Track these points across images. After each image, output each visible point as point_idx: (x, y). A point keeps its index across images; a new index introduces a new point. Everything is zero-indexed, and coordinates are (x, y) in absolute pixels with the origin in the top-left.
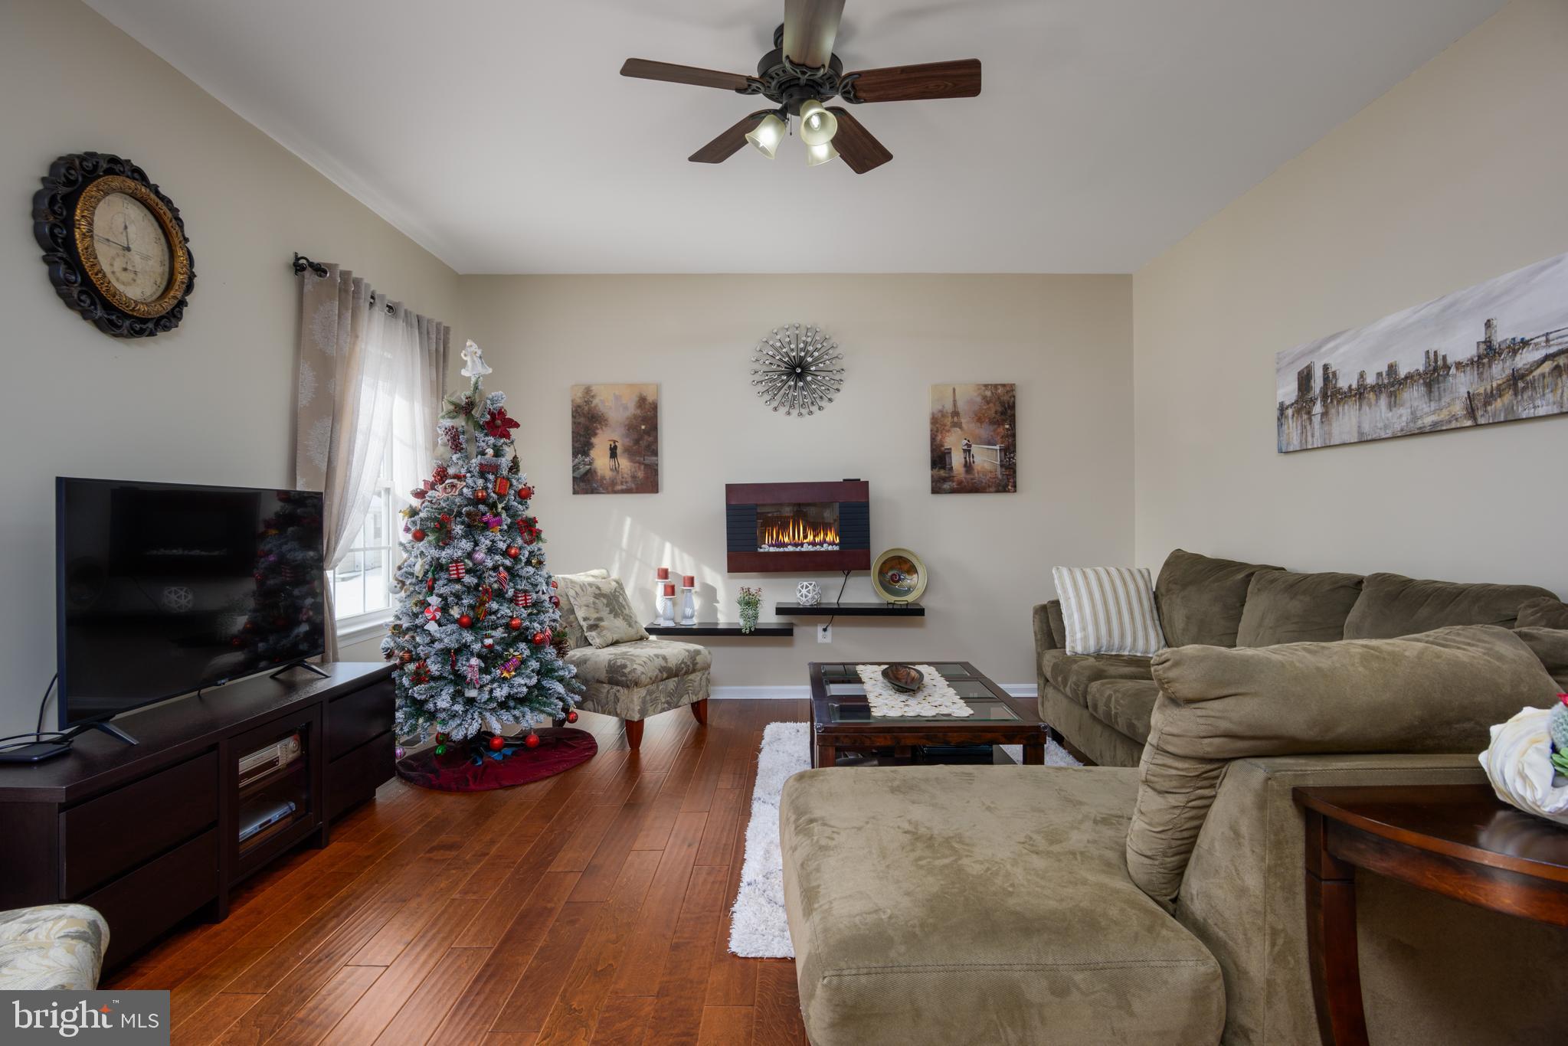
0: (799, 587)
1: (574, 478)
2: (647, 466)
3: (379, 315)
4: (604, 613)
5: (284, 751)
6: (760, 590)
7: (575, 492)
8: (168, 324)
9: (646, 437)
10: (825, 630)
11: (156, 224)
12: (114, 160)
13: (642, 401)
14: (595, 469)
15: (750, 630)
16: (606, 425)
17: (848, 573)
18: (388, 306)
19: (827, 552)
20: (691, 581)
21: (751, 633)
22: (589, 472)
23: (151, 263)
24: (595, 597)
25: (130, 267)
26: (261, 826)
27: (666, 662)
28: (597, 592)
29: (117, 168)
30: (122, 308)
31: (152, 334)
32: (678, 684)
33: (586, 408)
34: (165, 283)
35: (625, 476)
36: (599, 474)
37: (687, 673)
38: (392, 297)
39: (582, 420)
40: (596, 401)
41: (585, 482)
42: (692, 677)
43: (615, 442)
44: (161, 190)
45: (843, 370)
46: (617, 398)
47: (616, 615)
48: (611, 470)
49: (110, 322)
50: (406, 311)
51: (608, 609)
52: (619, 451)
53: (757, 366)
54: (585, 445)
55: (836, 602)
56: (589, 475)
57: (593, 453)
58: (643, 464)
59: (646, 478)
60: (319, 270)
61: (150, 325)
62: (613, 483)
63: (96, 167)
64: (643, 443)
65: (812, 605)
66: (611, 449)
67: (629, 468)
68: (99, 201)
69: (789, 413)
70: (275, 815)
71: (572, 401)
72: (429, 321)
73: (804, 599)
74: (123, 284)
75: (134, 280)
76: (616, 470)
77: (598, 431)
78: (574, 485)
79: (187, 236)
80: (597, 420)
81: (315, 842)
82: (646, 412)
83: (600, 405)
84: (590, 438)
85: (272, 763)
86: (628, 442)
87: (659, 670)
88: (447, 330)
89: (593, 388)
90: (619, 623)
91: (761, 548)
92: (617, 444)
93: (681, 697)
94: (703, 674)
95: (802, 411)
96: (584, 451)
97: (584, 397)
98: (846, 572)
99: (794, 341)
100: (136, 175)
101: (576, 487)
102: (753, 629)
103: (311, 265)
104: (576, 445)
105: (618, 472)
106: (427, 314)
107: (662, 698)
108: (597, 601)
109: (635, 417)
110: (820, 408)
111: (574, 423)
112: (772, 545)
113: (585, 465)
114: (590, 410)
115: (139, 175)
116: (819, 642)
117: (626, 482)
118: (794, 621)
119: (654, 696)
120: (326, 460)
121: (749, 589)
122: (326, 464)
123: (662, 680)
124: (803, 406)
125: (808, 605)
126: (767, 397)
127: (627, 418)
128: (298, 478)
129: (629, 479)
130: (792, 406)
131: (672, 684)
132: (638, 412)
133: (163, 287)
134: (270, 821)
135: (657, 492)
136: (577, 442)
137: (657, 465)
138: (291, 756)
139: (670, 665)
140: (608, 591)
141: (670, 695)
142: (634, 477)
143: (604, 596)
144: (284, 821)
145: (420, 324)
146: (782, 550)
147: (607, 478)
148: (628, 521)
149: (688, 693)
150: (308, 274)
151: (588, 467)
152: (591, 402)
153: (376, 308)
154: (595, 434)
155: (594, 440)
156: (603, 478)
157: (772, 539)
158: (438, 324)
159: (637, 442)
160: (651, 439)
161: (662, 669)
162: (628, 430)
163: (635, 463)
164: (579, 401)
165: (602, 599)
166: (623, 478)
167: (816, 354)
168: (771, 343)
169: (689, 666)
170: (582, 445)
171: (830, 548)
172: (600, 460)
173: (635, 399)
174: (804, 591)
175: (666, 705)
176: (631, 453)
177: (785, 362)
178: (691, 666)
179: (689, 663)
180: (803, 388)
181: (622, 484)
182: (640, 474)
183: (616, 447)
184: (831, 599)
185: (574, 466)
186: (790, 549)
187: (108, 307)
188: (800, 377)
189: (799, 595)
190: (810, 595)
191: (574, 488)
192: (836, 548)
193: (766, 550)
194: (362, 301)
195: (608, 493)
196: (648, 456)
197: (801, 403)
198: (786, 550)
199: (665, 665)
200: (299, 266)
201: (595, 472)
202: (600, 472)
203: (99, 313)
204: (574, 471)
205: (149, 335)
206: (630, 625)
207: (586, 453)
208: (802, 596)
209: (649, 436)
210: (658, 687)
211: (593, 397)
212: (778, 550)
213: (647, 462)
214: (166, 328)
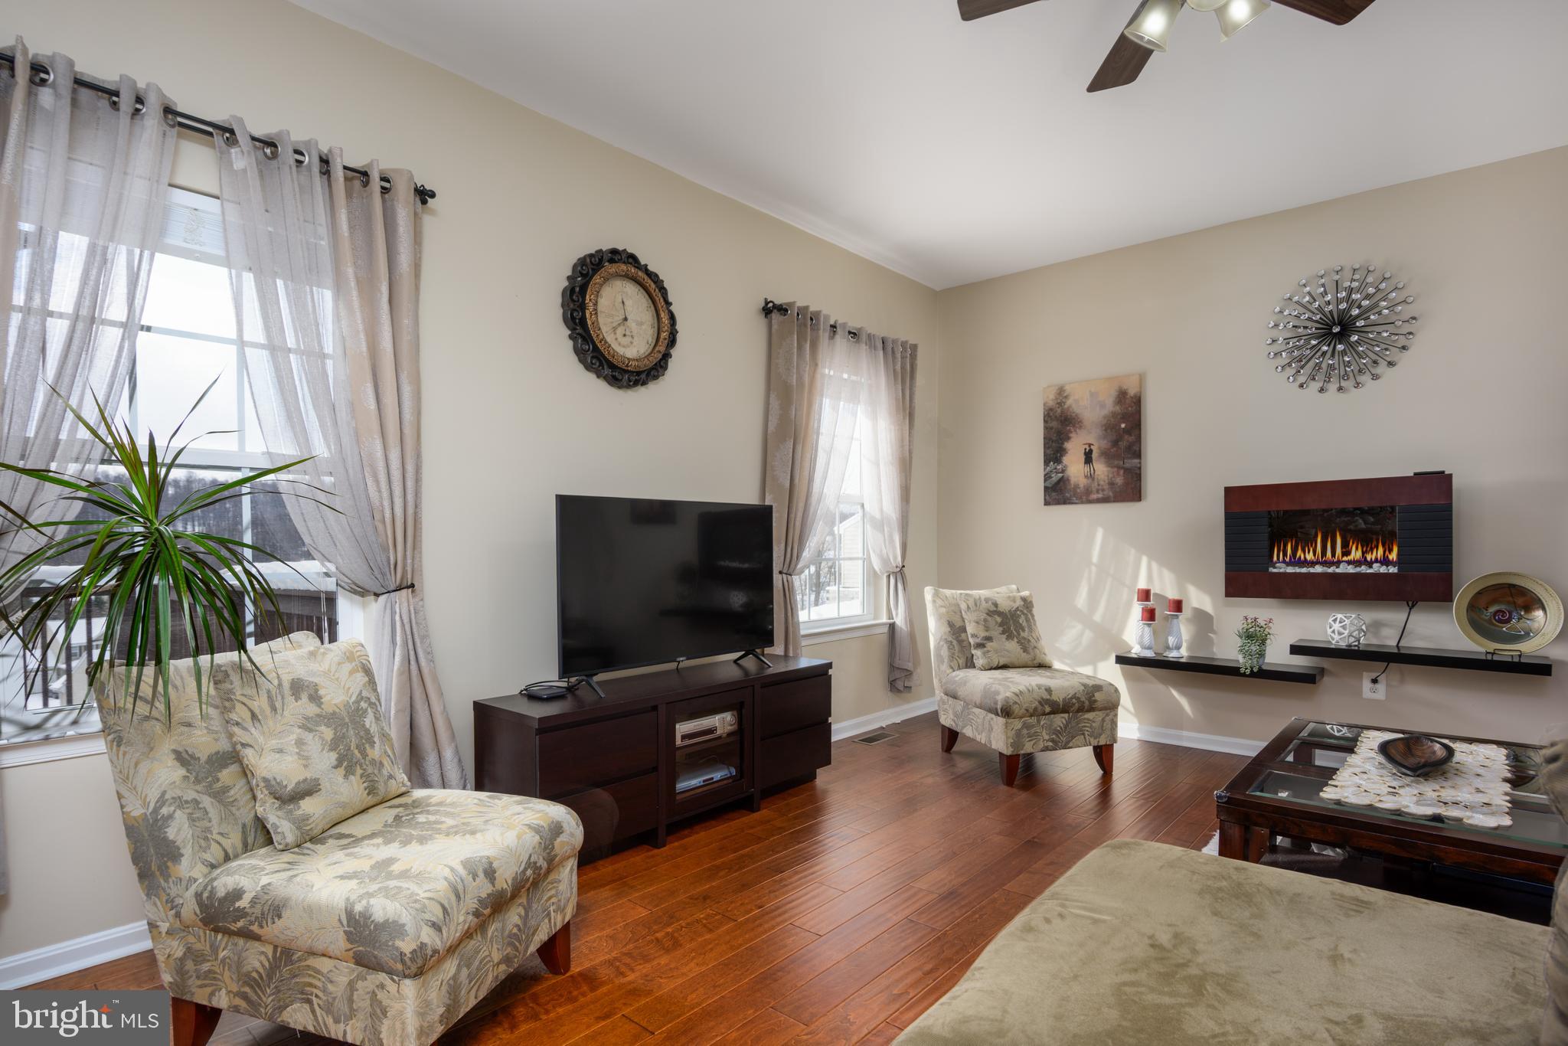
0: (1330, 621)
1: (1046, 489)
2: (1127, 471)
3: (841, 342)
4: (996, 632)
5: (722, 722)
6: (1270, 621)
7: (1047, 503)
8: (656, 374)
9: (1126, 437)
10: (1375, 681)
11: (647, 296)
12: (614, 252)
13: (1122, 396)
14: (1068, 476)
15: (1252, 671)
16: (1080, 427)
17: (1413, 606)
18: (850, 333)
19: (1377, 576)
20: (1178, 606)
21: (1253, 675)
22: (1061, 480)
23: (644, 327)
24: (987, 614)
25: (628, 333)
26: (704, 781)
27: (1050, 695)
28: (993, 608)
29: (616, 258)
30: (620, 365)
31: (644, 383)
32: (1068, 722)
33: (1059, 411)
34: (654, 341)
35: (1102, 483)
36: (1072, 482)
37: (1081, 709)
38: (854, 324)
39: (1054, 424)
40: (1069, 402)
41: (1058, 492)
42: (1090, 715)
43: (1090, 445)
44: (650, 268)
45: (1414, 318)
46: (1093, 395)
47: (1010, 637)
48: (1086, 477)
49: (614, 377)
50: (869, 335)
51: (1001, 629)
52: (1095, 455)
53: (1275, 333)
54: (1057, 451)
55: (1395, 644)
56: (1062, 483)
57: (1066, 460)
58: (1123, 468)
59: (1126, 484)
60: (782, 309)
61: (643, 376)
62: (1088, 491)
63: (601, 260)
64: (1123, 444)
65: (1350, 646)
66: (1085, 453)
67: (1106, 474)
68: (601, 285)
69: (1322, 390)
70: (717, 775)
71: (1044, 405)
72: (894, 341)
73: (1336, 637)
74: (624, 347)
75: (632, 343)
76: (1091, 477)
77: (1071, 435)
78: (1045, 496)
79: (670, 300)
80: (1071, 423)
81: (747, 805)
82: (1127, 408)
83: (1074, 406)
84: (1063, 444)
85: (711, 731)
86: (1105, 444)
87: (1040, 702)
88: (914, 348)
89: (1067, 387)
90: (1012, 646)
91: (1275, 568)
92: (1092, 447)
93: (1073, 737)
94: (1107, 715)
95: (1343, 384)
96: (1056, 458)
97: (1057, 399)
98: (1410, 603)
99: (1331, 287)
100: (630, 260)
101: (1047, 497)
102: (1255, 670)
103: (775, 306)
104: (1048, 452)
105: (1093, 479)
106: (891, 334)
107: (1044, 733)
108: (989, 618)
109: (1114, 414)
110: (1375, 377)
111: (1046, 428)
112: (1288, 564)
113: (1057, 473)
114: (1062, 412)
115: (632, 259)
116: (1364, 696)
117: (1103, 490)
118: (1325, 666)
119: (1033, 731)
120: (789, 478)
121: (1255, 619)
122: (789, 482)
123: (1044, 714)
124: (1345, 377)
125: (1343, 644)
126: (1290, 371)
127: (1105, 417)
128: (767, 494)
129: (1106, 487)
130: (1328, 379)
131: (1059, 720)
132: (1118, 409)
133: (653, 345)
134: (712, 778)
135: (1139, 499)
136: (1049, 448)
137: (1140, 468)
138: (729, 729)
139: (1054, 698)
140: (1007, 609)
141: (1057, 733)
142: (1112, 484)
143: (1000, 614)
144: (725, 782)
145: (886, 346)
146: (1304, 570)
147: (1082, 486)
148: (1100, 534)
149: (1084, 734)
150: (775, 316)
151: (1060, 475)
152: (1064, 403)
153: (838, 337)
154: (1068, 438)
155: (1068, 445)
156: (1077, 486)
157: (1285, 555)
158: (904, 344)
159: (1115, 443)
160: (1132, 439)
161: (1043, 702)
162: (1106, 430)
163: (1112, 467)
164: (1051, 403)
165: (996, 616)
166: (1099, 485)
167: (1365, 303)
168: (1296, 298)
169: (1083, 702)
170: (1054, 451)
171: (1383, 570)
172: (1074, 467)
173: (1114, 393)
174: (1337, 626)
175: (1051, 744)
176: (1106, 455)
177: (1317, 322)
178: (1087, 703)
179: (1083, 699)
180: (1344, 353)
181: (1098, 492)
182: (1119, 481)
183: (1091, 451)
184: (1388, 639)
185: (1045, 475)
186: (1318, 569)
187: (613, 366)
188: (1342, 336)
189: (1329, 631)
190: (1346, 632)
191: (1045, 499)
192: (1393, 570)
193: (1281, 571)
194: (821, 332)
195: (1082, 503)
196: (1130, 458)
197: (1342, 373)
198: (1312, 570)
199: (1048, 697)
200: (770, 309)
201: (1068, 480)
202: (1073, 480)
203: (607, 371)
204: (1045, 481)
205: (642, 385)
206: (1025, 650)
207: (1058, 461)
208: (1333, 632)
209: (1131, 435)
210: (1039, 721)
211: (1066, 397)
212: (1298, 570)
213: (1127, 465)
214: (656, 377)
